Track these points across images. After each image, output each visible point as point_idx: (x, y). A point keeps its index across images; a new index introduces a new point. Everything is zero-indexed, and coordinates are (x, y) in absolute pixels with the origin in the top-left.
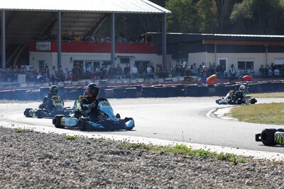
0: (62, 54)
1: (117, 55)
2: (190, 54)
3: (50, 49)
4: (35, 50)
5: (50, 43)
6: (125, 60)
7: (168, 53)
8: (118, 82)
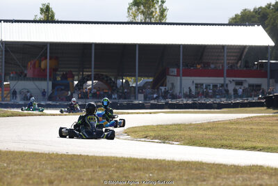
0: (183, 78)
3: (176, 74)
6: (239, 83)
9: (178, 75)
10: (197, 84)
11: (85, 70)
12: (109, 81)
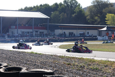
0: (18, 29)
1: (34, 30)
2: (55, 30)
3: (15, 28)
4: (11, 28)
5: (15, 26)
6: (37, 32)
7: (49, 30)
8: (34, 38)
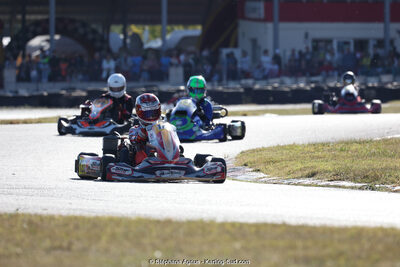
5: (261, 6)
9: (268, 18)
10: (316, 41)
11: (28, 8)
12: (90, 36)
